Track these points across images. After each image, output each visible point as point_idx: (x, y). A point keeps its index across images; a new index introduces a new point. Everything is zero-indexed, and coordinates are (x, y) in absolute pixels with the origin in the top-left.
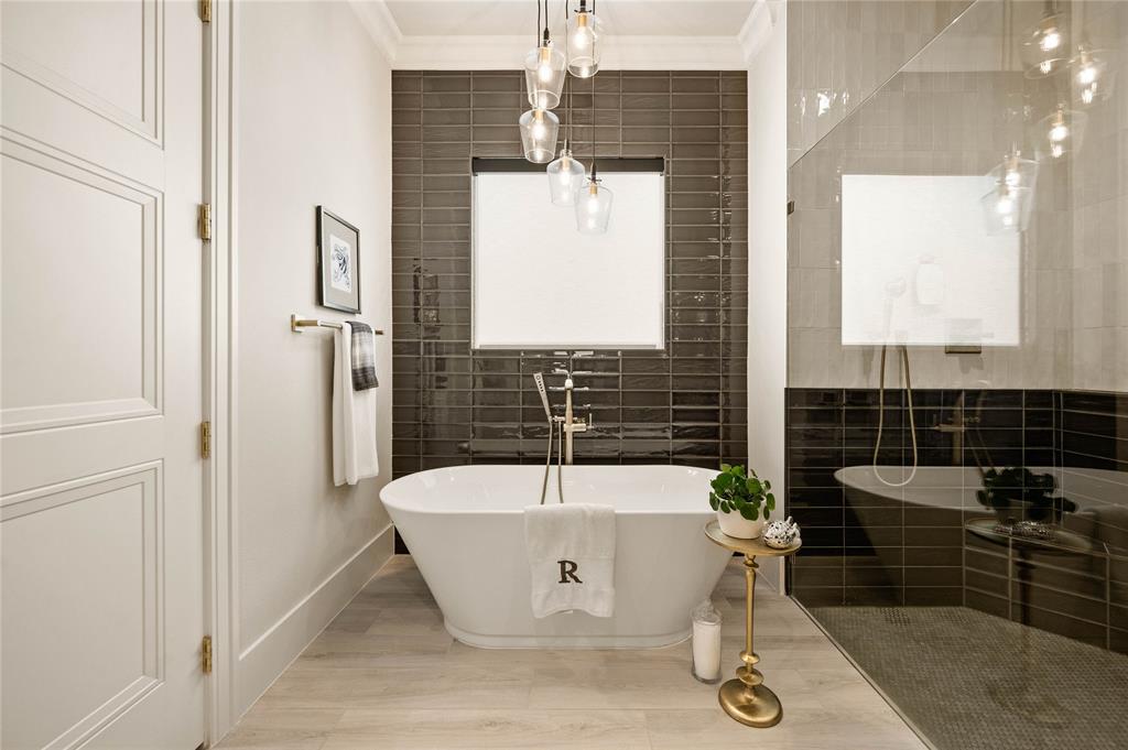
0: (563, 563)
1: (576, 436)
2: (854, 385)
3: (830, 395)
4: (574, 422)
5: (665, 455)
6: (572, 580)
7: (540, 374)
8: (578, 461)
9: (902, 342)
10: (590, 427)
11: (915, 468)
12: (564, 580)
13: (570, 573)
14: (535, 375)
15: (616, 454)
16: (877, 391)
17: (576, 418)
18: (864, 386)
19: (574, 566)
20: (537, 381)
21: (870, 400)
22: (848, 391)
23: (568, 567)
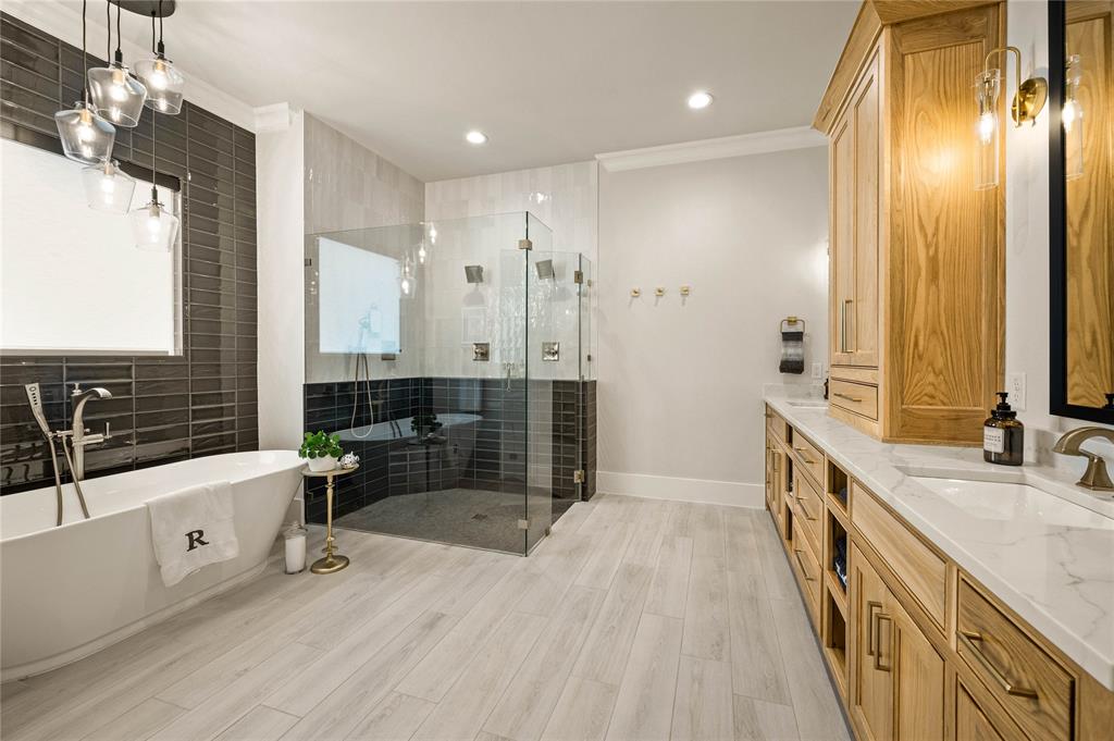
0: (190, 535)
1: (88, 450)
2: (341, 380)
3: (329, 387)
4: (86, 434)
5: (185, 452)
6: (199, 545)
7: (36, 385)
8: (88, 475)
9: (364, 351)
10: (108, 437)
11: (372, 426)
12: (192, 547)
13: (198, 540)
14: (28, 387)
15: (130, 460)
16: (354, 383)
17: (88, 430)
18: (346, 380)
19: (201, 533)
20: (30, 393)
21: (349, 389)
22: (338, 384)
23: (196, 536)
